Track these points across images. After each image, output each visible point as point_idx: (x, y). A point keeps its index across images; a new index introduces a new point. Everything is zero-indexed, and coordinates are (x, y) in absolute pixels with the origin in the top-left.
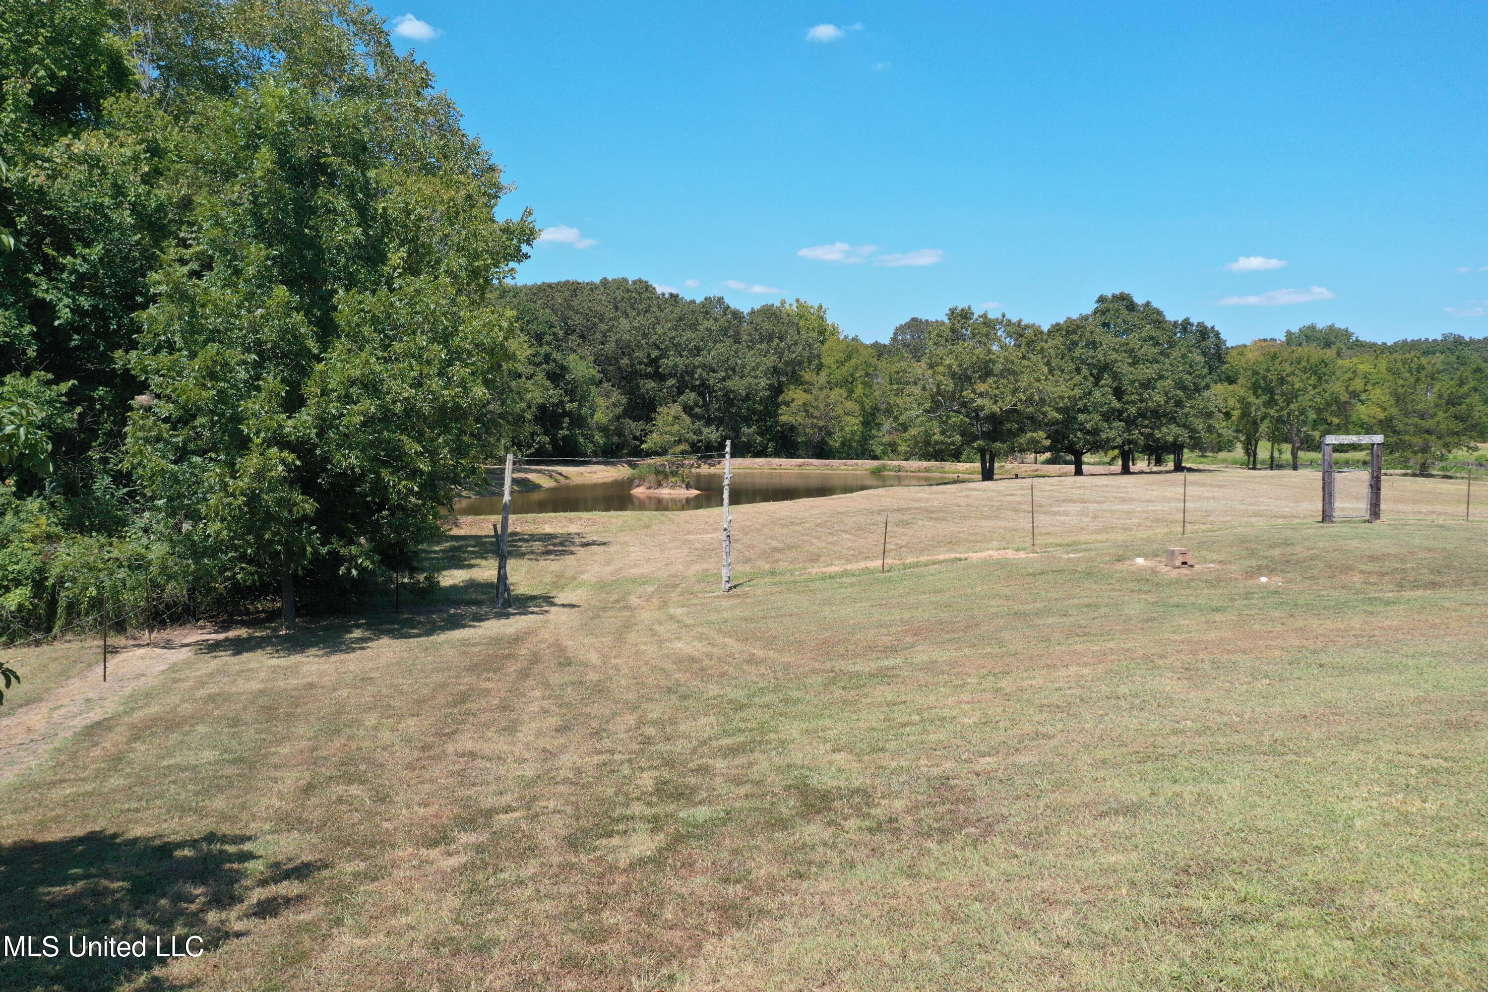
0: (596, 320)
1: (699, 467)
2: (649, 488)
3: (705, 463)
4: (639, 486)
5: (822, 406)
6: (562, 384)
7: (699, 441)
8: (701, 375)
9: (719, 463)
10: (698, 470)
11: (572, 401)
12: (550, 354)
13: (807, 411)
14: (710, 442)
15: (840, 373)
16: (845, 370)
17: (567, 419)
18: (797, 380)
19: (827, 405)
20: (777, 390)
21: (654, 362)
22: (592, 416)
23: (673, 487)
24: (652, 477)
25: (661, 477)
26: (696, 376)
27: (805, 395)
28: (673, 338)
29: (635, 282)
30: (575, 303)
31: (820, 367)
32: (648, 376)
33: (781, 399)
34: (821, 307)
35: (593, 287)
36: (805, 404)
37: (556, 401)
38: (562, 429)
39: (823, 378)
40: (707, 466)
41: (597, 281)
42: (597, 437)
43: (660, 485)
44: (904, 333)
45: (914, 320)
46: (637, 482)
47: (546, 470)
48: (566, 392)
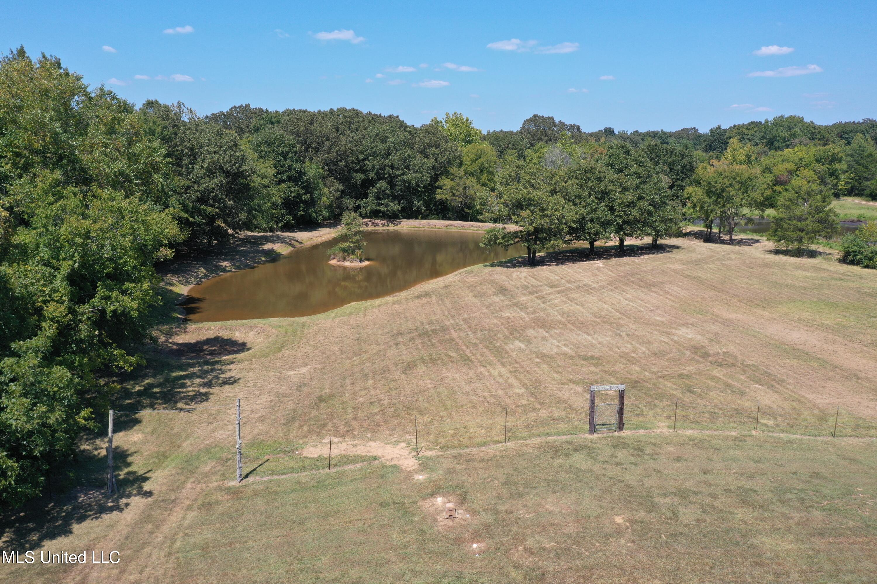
0: (324, 139)
1: (388, 226)
2: (339, 261)
3: (392, 223)
4: (334, 259)
5: (461, 189)
6: (300, 183)
7: (388, 211)
8: (388, 171)
9: (400, 223)
10: (388, 228)
11: (306, 193)
12: (291, 166)
13: (452, 192)
14: (394, 211)
15: (471, 168)
16: (476, 165)
17: (302, 205)
18: (447, 173)
19: (465, 189)
20: (436, 178)
21: (361, 162)
22: (320, 199)
23: (352, 262)
24: (341, 254)
25: (346, 254)
26: (386, 172)
27: (451, 182)
28: (372, 148)
29: (350, 111)
30: (312, 128)
31: (461, 165)
32: (357, 171)
33: (437, 184)
34: (468, 120)
35: (323, 115)
36: (451, 188)
37: (295, 194)
38: (300, 211)
39: (462, 172)
40: (393, 225)
41: (327, 110)
42: (324, 212)
43: (344, 259)
44: (529, 124)
45: (535, 116)
46: (332, 257)
47: (289, 238)
48: (303, 188)
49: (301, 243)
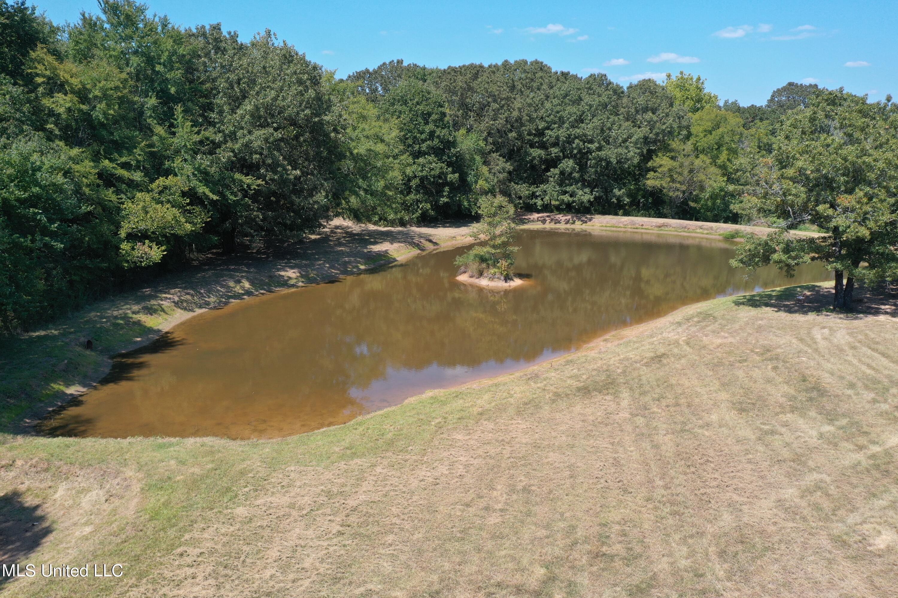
0: (490, 100)
1: (574, 223)
2: (471, 277)
3: (579, 219)
4: (465, 272)
5: (686, 173)
6: (445, 158)
7: (574, 202)
8: (578, 144)
9: (590, 220)
10: (573, 226)
11: (453, 172)
12: (434, 132)
13: (671, 176)
14: (583, 202)
15: (703, 143)
16: (712, 139)
17: (447, 189)
18: (666, 148)
19: (691, 171)
20: (648, 156)
21: (540, 133)
22: (476, 182)
23: (492, 279)
24: (476, 267)
25: (484, 265)
26: (574, 146)
27: (671, 162)
28: (558, 112)
29: (532, 63)
30: (474, 84)
31: (688, 137)
33: (650, 164)
34: (699, 79)
35: (494, 69)
36: (670, 170)
37: (437, 172)
38: (443, 196)
39: (689, 146)
40: (580, 223)
41: (500, 63)
42: (480, 200)
43: (481, 274)
44: (780, 95)
45: (791, 84)
46: (463, 268)
47: (420, 236)
48: (449, 164)
49: (435, 244)
